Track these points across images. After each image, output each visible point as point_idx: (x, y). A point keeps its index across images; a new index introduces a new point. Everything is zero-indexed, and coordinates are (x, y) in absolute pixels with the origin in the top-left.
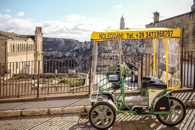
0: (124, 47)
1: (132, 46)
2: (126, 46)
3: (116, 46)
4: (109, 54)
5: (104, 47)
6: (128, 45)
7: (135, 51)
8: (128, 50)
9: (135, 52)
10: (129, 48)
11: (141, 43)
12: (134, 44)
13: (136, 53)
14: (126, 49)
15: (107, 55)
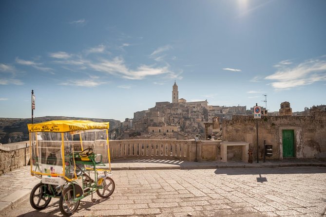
0: (180, 121)
1: (192, 120)
2: (183, 119)
3: (169, 119)
4: (160, 128)
5: (151, 119)
6: (186, 119)
7: (196, 126)
8: (187, 125)
9: (196, 128)
10: (188, 122)
11: (203, 116)
12: (194, 117)
13: (199, 130)
14: (184, 124)
15: (157, 129)
